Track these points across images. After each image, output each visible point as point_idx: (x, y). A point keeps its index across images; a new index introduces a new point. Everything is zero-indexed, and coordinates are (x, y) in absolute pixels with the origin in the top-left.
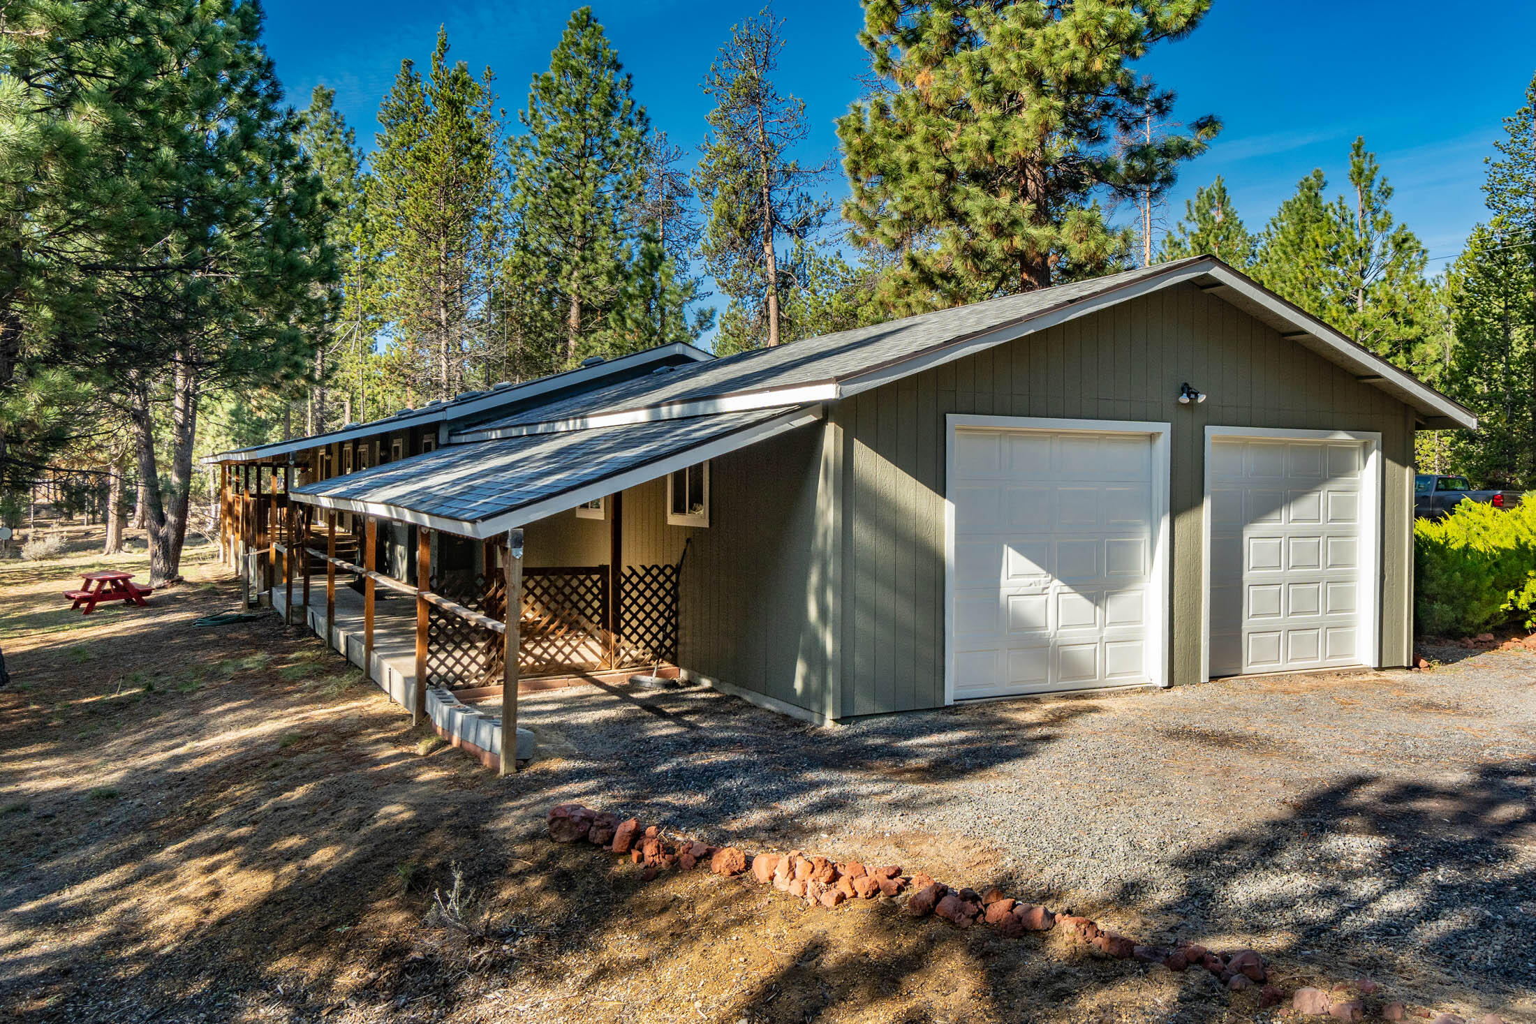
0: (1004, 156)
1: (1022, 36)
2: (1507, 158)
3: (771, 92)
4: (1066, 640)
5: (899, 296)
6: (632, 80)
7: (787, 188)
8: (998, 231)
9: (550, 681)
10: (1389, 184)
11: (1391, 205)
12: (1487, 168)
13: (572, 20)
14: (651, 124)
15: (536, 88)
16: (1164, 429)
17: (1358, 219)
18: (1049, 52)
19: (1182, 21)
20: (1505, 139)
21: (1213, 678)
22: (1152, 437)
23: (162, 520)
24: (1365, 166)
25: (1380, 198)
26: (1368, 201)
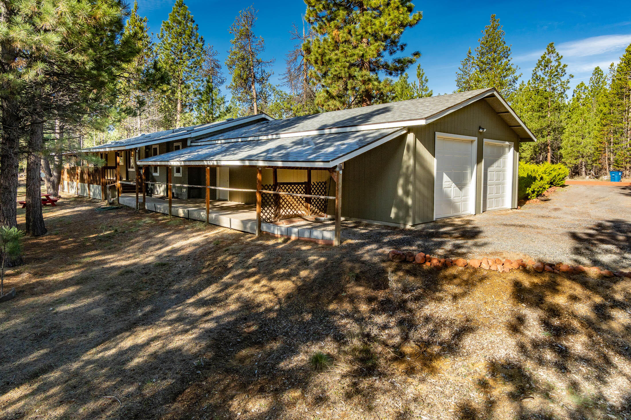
0: (366, 59)
1: (371, 21)
2: (462, 73)
3: (253, 35)
4: (456, 201)
5: (325, 102)
6: (198, 27)
7: (257, 68)
8: (364, 82)
9: (294, 220)
10: (427, 78)
11: (428, 84)
12: (457, 75)
13: (176, 3)
14: (205, 43)
15: (164, 26)
16: (476, 139)
17: (418, 88)
18: (381, 27)
19: (415, 21)
20: (461, 67)
21: (483, 212)
22: (472, 142)
23: (51, 175)
24: (421, 73)
25: (425, 82)
26: (422, 83)
